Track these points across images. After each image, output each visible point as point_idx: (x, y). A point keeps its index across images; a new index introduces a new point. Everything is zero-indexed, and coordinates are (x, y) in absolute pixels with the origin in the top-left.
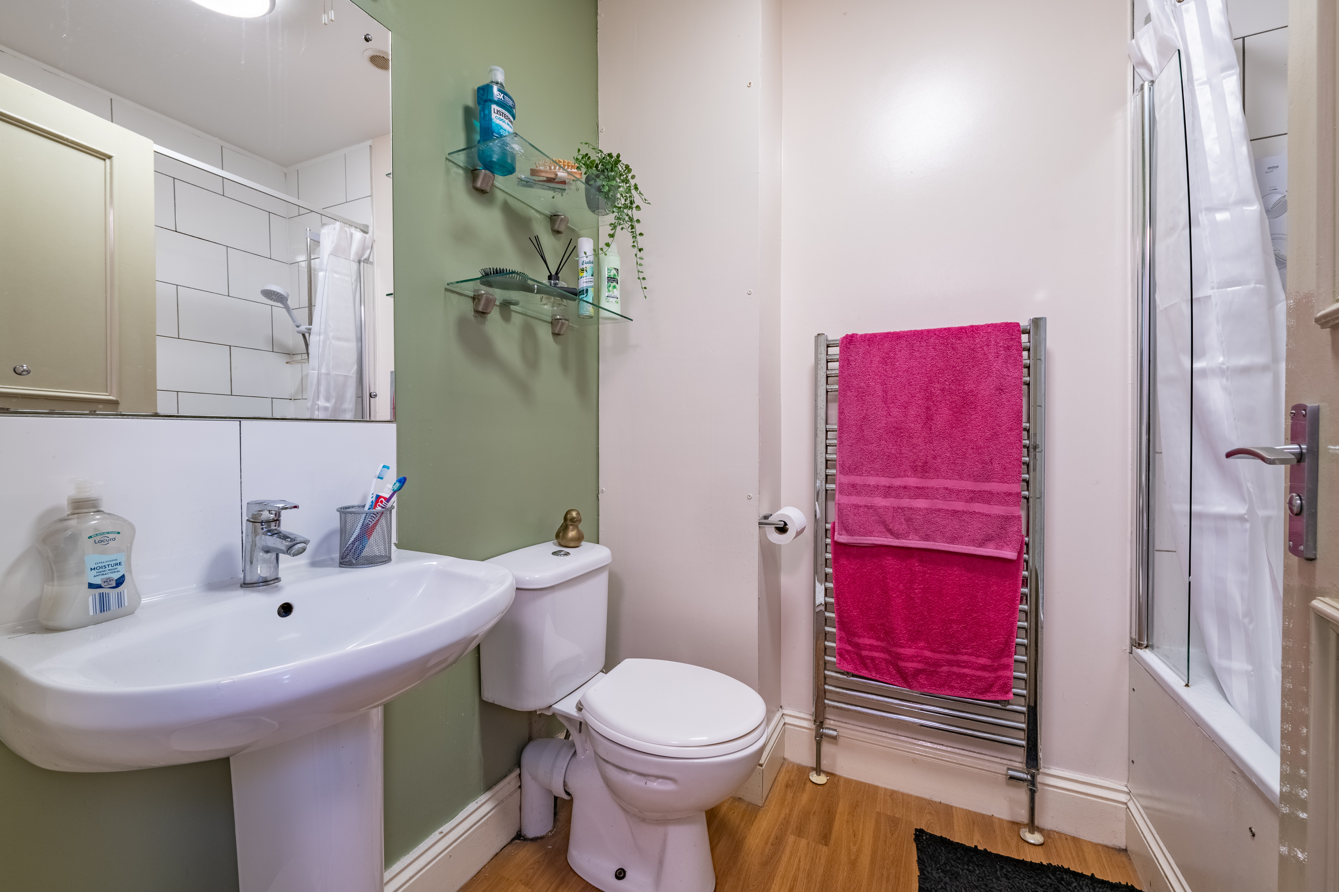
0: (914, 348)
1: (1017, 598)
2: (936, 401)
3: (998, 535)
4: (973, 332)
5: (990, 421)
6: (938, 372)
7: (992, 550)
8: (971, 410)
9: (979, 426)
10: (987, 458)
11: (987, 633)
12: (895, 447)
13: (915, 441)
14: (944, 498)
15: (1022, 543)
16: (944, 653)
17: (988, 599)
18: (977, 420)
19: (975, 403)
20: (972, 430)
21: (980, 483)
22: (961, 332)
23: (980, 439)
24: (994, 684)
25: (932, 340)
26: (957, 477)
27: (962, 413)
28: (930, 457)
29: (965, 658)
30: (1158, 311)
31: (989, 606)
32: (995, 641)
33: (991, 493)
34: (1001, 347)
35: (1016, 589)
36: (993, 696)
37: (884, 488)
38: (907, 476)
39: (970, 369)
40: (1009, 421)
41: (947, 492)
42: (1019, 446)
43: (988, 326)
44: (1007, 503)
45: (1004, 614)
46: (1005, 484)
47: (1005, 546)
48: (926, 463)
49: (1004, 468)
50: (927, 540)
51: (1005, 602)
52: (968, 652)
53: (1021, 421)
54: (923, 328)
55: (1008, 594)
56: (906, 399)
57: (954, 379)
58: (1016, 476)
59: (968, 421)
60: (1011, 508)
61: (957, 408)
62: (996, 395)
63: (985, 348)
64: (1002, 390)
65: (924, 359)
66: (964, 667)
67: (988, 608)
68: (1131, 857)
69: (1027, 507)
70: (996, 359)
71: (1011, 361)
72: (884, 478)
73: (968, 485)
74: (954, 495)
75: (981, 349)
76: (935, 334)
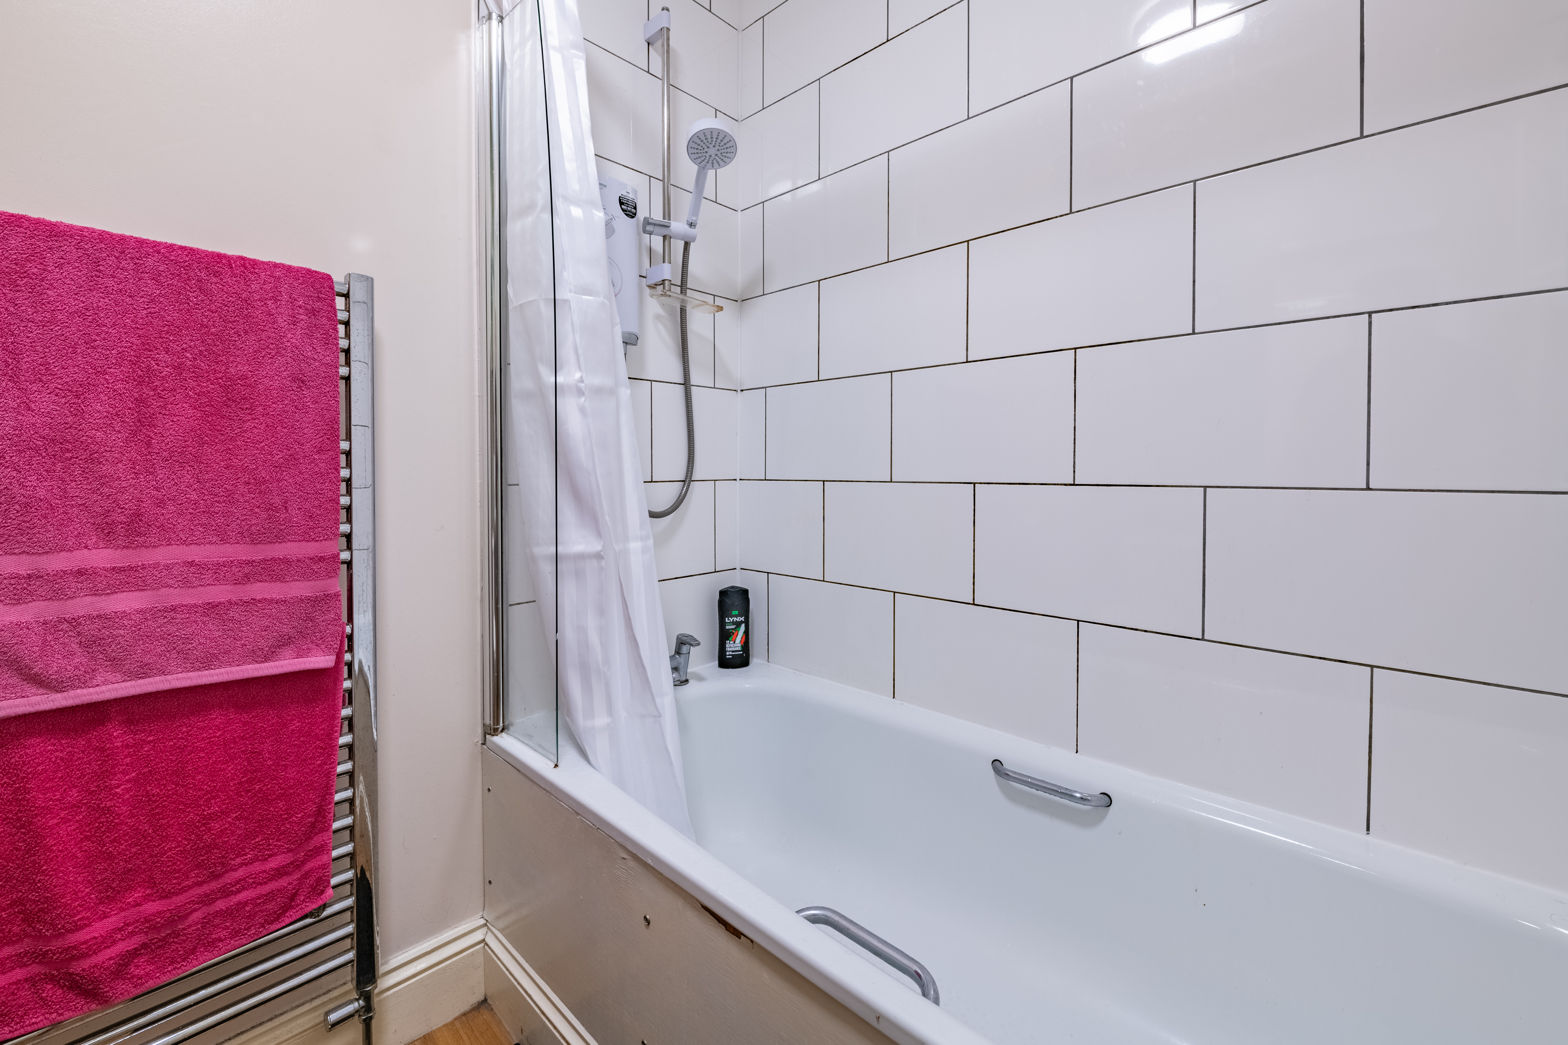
0: (101, 268)
1: (336, 728)
2: (161, 388)
3: (301, 632)
4: (246, 268)
5: (282, 434)
6: (165, 329)
7: (291, 661)
8: (243, 412)
9: (261, 442)
10: (277, 501)
11: (284, 809)
12: (46, 484)
13: (107, 469)
14: (186, 583)
15: (342, 637)
16: (193, 887)
17: (283, 749)
18: (256, 431)
19: (251, 401)
20: (245, 450)
21: (264, 546)
22: (218, 263)
23: (263, 466)
24: (298, 891)
25: (150, 262)
26: (215, 539)
27: (223, 417)
28: (149, 502)
29: (240, 873)
30: (511, 307)
31: (286, 759)
32: (299, 816)
33: (286, 561)
34: (300, 307)
35: (333, 715)
36: (297, 912)
37: (13, 581)
38: (86, 547)
39: (239, 335)
40: (317, 437)
41: (192, 569)
42: (335, 477)
43: (276, 265)
44: (315, 575)
45: (314, 763)
46: (312, 544)
47: (314, 649)
48: (138, 515)
49: (310, 516)
50: (145, 675)
51: (315, 743)
52: (246, 859)
53: (338, 436)
54: (127, 233)
55: (320, 728)
56: (80, 377)
57: (206, 350)
58: (331, 528)
59: (236, 432)
60: (323, 582)
61: (213, 406)
62: (293, 390)
63: (269, 302)
64: (303, 382)
65: (130, 296)
66: (239, 891)
67: (283, 765)
68: (493, 1007)
69: (348, 575)
70: (292, 326)
71: (319, 335)
72: (13, 557)
73: (242, 552)
74: (208, 576)
75: (263, 303)
76: (159, 252)
